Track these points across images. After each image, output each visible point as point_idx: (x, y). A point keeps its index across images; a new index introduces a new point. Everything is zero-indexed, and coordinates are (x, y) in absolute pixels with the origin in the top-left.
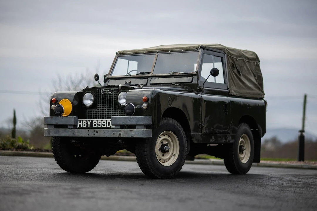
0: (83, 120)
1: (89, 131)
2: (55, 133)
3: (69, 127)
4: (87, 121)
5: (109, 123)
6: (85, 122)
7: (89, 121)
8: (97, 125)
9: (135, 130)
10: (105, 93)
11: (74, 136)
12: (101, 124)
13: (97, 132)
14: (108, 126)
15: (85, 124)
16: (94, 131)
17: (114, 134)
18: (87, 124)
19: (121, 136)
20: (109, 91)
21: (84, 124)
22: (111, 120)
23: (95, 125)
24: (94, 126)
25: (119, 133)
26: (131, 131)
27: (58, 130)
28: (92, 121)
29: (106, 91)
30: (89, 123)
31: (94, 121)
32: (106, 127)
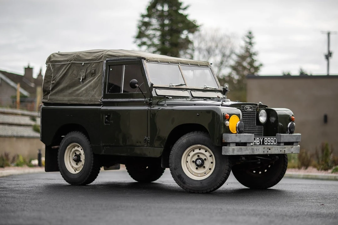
0: (256, 138)
1: (264, 148)
2: (238, 151)
3: (248, 145)
4: (259, 138)
5: (275, 140)
6: (258, 140)
7: (261, 138)
8: (268, 142)
9: (294, 147)
10: (247, 110)
11: (253, 154)
12: (269, 141)
13: (270, 149)
14: (274, 144)
15: (259, 141)
16: (268, 148)
17: (281, 151)
18: (260, 141)
19: (285, 152)
20: (250, 108)
21: (257, 141)
22: (276, 138)
23: (266, 142)
24: (265, 144)
25: (284, 150)
26: (292, 147)
27: (241, 148)
28: (264, 138)
29: (248, 107)
30: (261, 141)
31: (265, 139)
32: (273, 144)
